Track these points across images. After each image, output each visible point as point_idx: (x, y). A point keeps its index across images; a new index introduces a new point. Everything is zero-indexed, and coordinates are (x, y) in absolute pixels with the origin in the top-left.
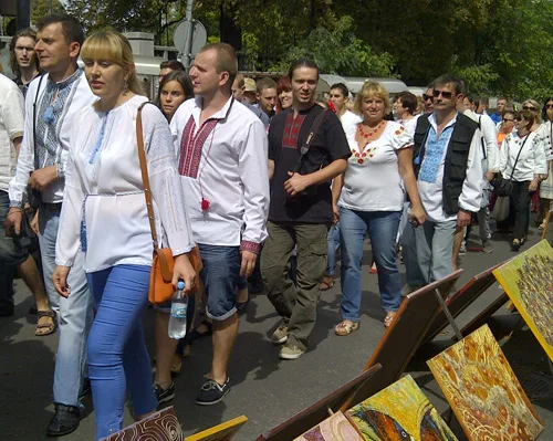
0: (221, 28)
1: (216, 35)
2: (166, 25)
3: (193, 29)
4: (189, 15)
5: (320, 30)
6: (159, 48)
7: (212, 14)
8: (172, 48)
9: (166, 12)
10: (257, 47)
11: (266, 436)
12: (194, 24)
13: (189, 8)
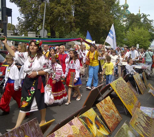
0: (51, 31)
1: (50, 32)
2: (38, 30)
3: (44, 31)
4: (43, 28)
5: (73, 31)
6: (37, 35)
7: (49, 28)
8: (39, 36)
9: (38, 27)
10: (59, 35)
11: (59, 123)
12: (44, 30)
13: (43, 26)
